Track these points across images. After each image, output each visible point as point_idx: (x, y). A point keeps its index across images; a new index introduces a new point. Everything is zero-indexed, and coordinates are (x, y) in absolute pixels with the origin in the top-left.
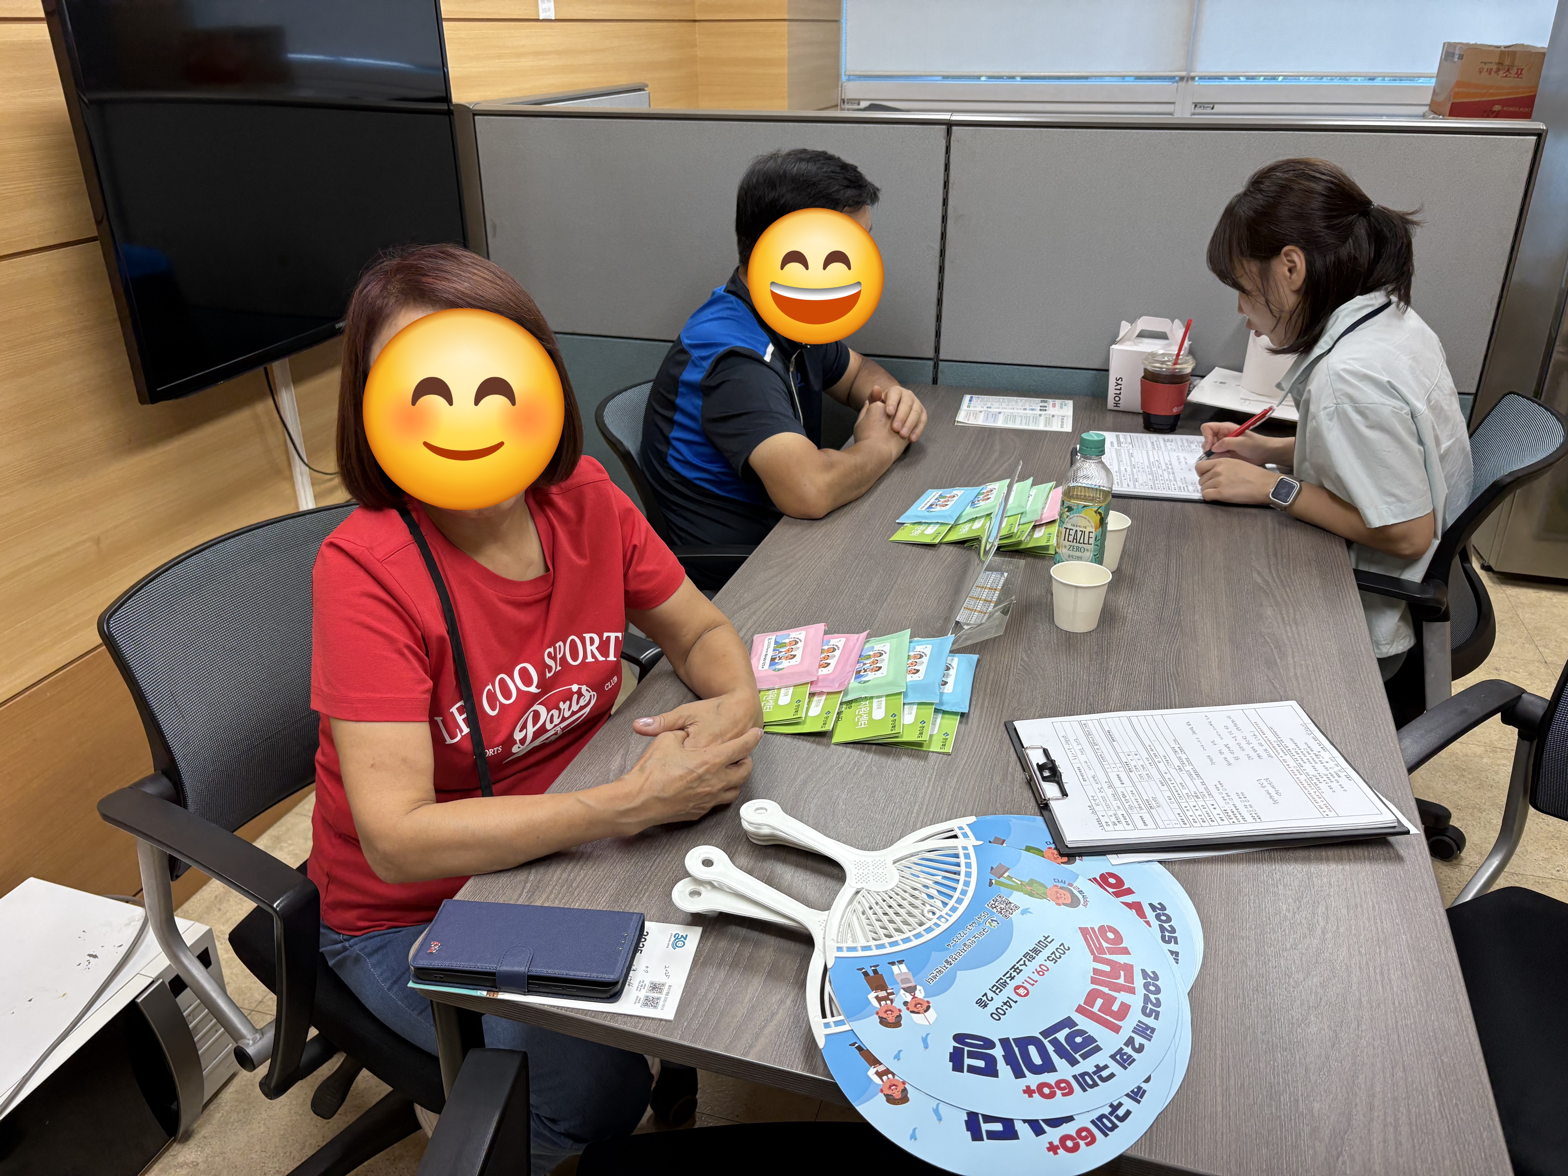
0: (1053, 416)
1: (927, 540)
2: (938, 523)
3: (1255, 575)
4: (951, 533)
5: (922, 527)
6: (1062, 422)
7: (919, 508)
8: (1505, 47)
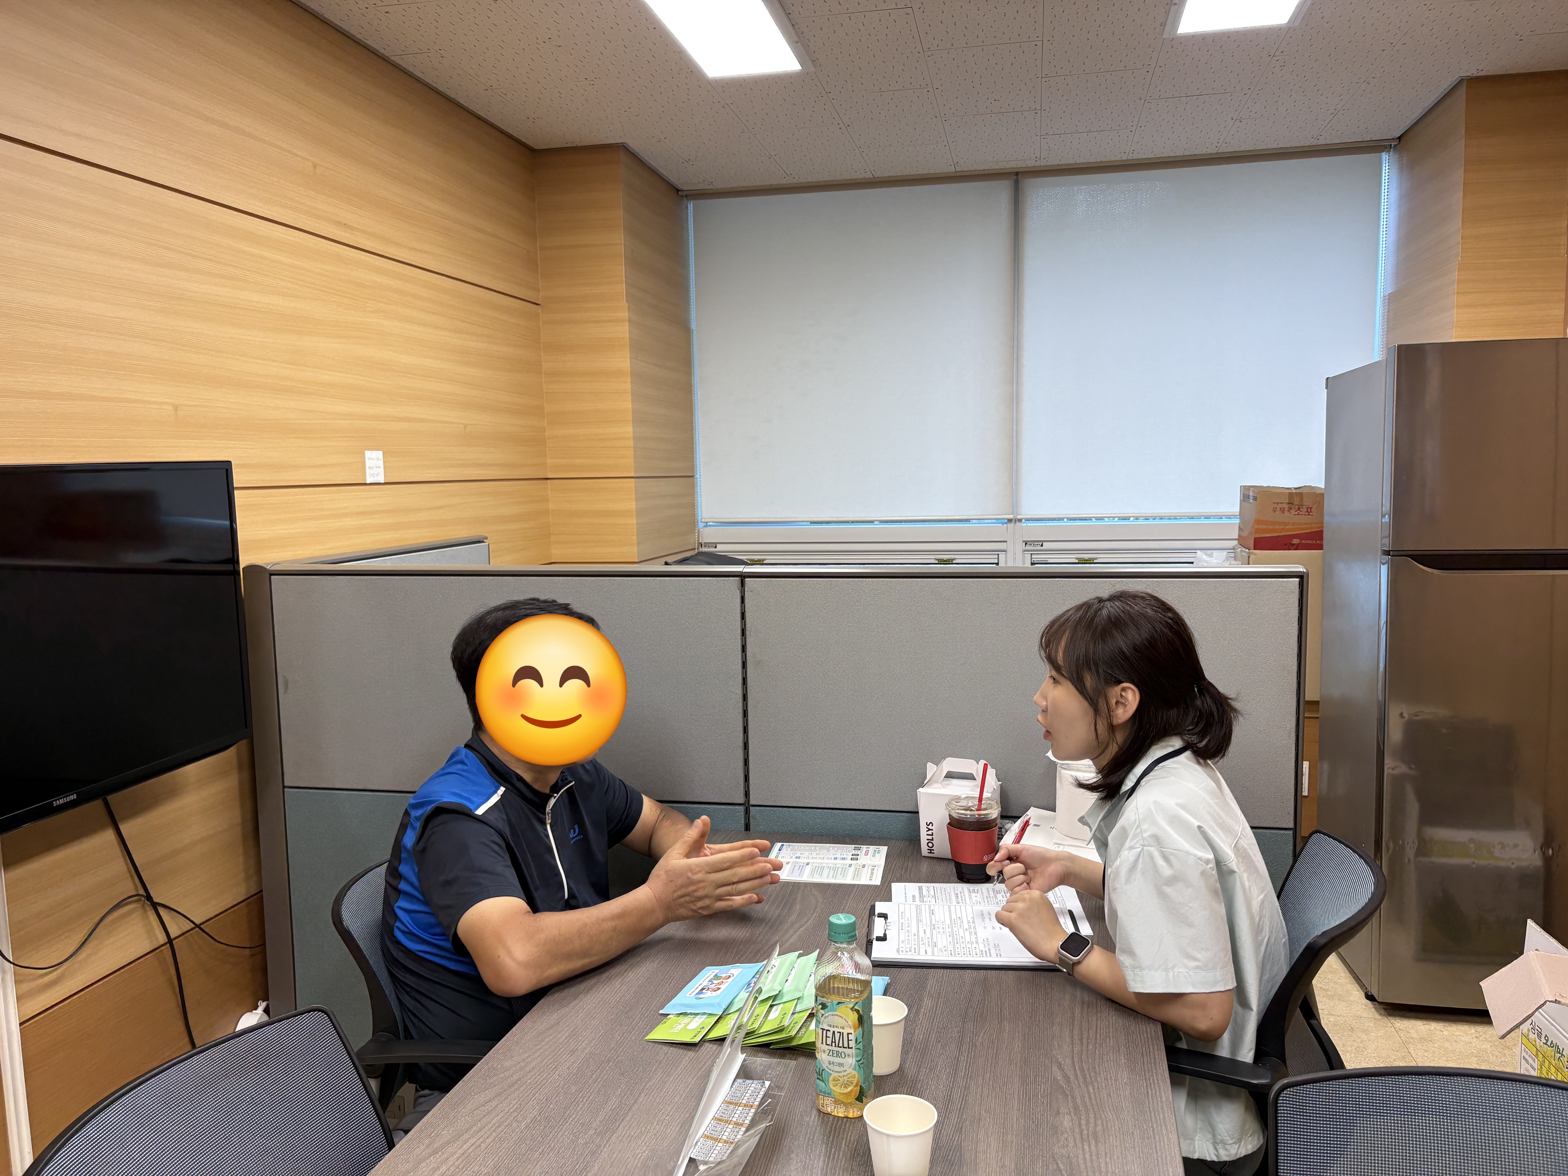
0: (864, 866)
1: (687, 1039)
2: (704, 1014)
3: (1055, 1069)
4: (719, 1025)
5: (686, 1019)
6: (872, 873)
7: (687, 996)
8: (1295, 489)
